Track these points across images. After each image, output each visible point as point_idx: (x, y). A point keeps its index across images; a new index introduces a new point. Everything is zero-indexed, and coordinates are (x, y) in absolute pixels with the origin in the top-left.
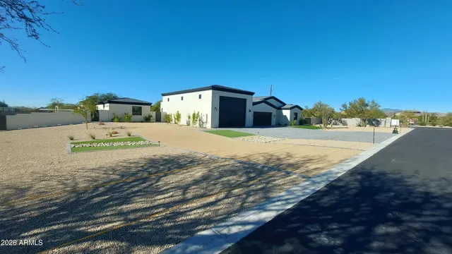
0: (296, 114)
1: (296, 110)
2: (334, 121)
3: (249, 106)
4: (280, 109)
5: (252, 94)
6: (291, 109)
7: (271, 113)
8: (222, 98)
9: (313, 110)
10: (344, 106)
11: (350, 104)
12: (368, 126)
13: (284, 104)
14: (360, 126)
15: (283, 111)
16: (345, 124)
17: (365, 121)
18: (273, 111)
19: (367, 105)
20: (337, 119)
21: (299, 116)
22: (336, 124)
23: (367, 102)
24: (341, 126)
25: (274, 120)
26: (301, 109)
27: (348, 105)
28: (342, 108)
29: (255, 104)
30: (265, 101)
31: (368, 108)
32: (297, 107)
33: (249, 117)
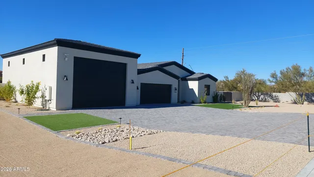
0: (208, 87)
1: (208, 81)
2: (262, 96)
3: (131, 74)
4: (185, 79)
5: (137, 56)
6: (199, 79)
7: (170, 86)
8: (77, 60)
9: (235, 80)
10: (274, 76)
11: (282, 73)
12: (306, 103)
13: (192, 73)
14: (295, 103)
15: (189, 82)
16: (276, 100)
17: (301, 96)
18: (174, 83)
19: (303, 75)
20: (267, 94)
21: (212, 90)
22: (265, 101)
23: (302, 71)
24: (272, 103)
25: (174, 96)
26: (215, 80)
27: (279, 75)
28: (271, 79)
29: (141, 72)
30: (161, 68)
31: (305, 79)
32: (209, 76)
33: (132, 92)
